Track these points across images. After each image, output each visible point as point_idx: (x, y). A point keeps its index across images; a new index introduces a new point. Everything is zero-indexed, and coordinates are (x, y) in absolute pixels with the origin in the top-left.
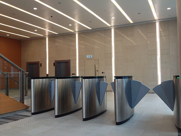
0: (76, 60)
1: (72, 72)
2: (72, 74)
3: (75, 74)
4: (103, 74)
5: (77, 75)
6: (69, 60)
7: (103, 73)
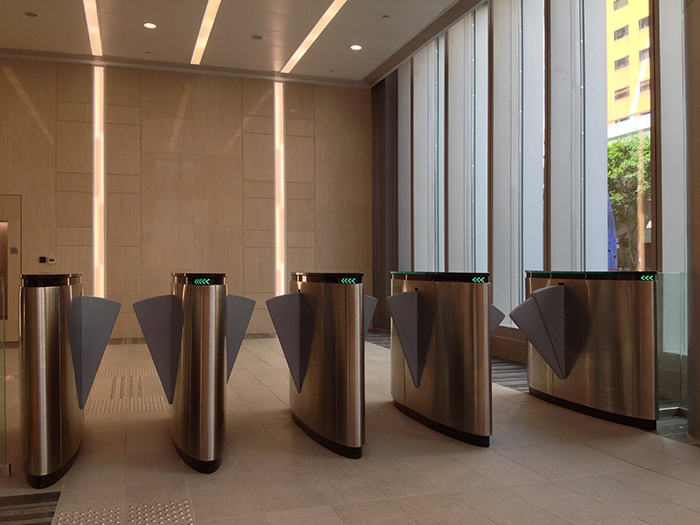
4: (44, 264)
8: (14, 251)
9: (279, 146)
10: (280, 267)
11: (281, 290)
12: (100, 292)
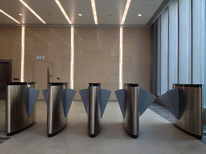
0: (20, 60)
1: (13, 77)
2: (15, 79)
3: (18, 79)
4: (58, 80)
5: (22, 81)
6: (11, 60)
7: (58, 78)
8: (51, 76)
9: (121, 46)
10: (121, 81)
11: (121, 88)
12: (72, 87)
